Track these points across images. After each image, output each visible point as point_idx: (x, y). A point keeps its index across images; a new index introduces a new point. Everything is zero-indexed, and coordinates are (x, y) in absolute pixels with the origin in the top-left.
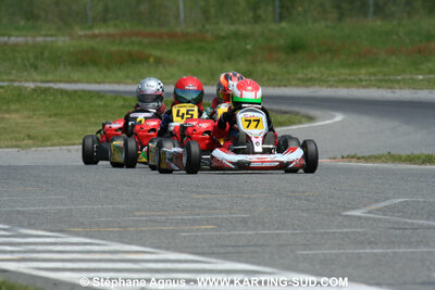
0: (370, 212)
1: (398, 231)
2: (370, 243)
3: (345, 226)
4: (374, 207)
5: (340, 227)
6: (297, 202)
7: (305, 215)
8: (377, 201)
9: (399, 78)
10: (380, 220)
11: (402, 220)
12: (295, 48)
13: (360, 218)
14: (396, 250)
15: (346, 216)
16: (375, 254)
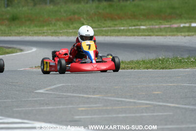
0: (47, 91)
1: (59, 99)
2: (47, 104)
3: (35, 97)
4: (49, 88)
5: (33, 98)
6: (14, 87)
7: (18, 93)
8: (50, 86)
9: (61, 31)
10: (51, 94)
11: (62, 94)
12: (14, 19)
13: (42, 93)
14: (58, 107)
15: (36, 93)
16: (49, 109)
